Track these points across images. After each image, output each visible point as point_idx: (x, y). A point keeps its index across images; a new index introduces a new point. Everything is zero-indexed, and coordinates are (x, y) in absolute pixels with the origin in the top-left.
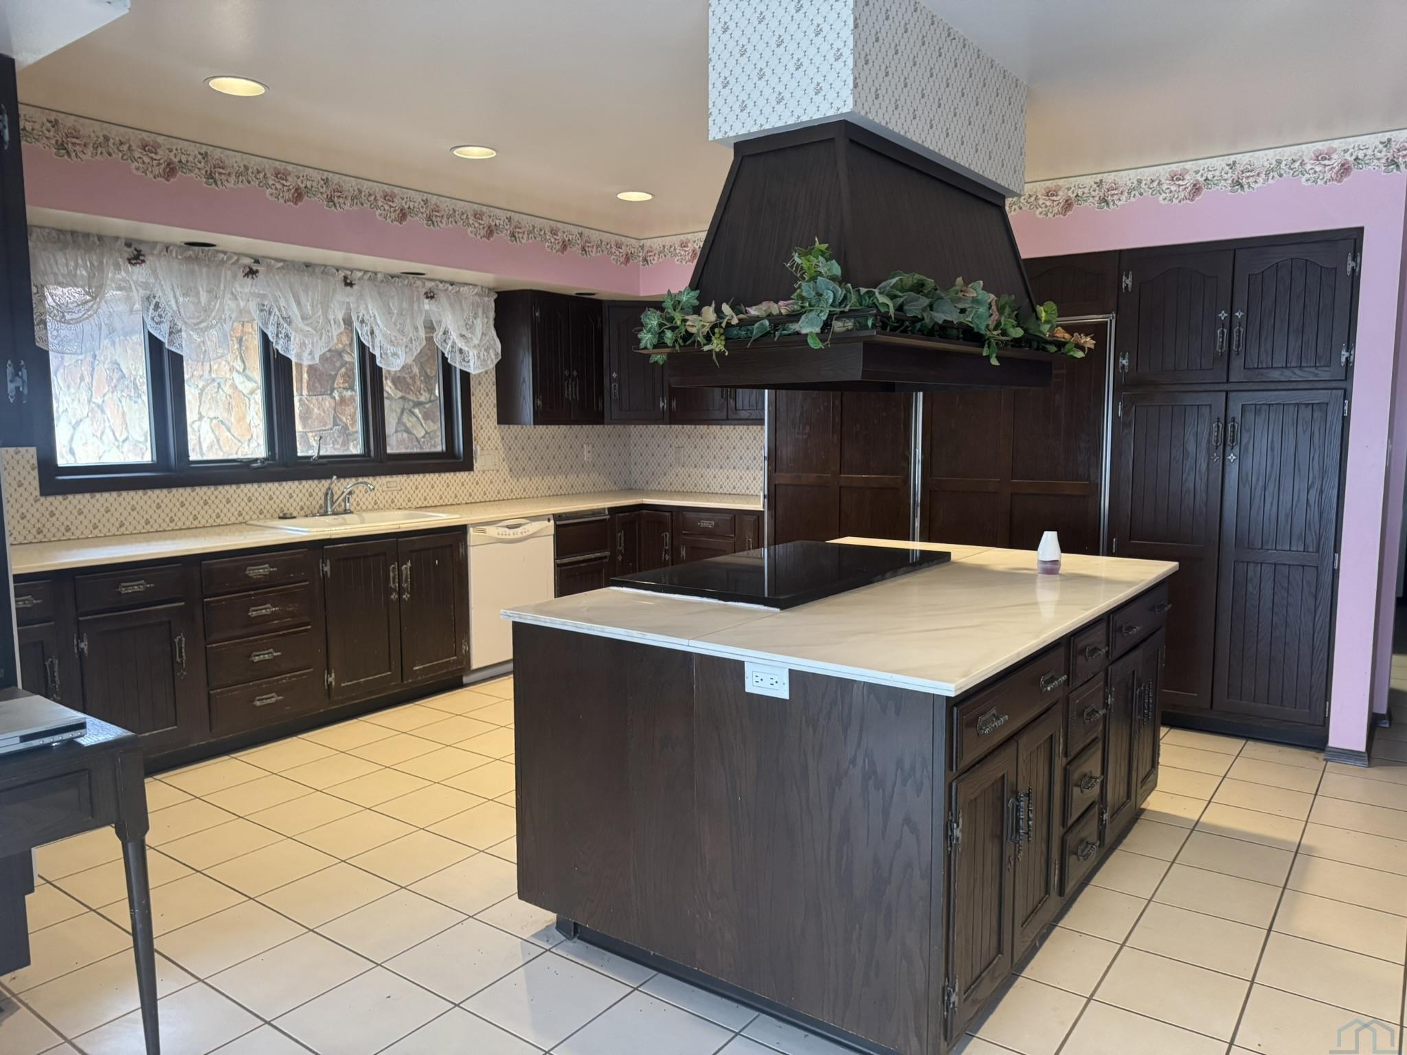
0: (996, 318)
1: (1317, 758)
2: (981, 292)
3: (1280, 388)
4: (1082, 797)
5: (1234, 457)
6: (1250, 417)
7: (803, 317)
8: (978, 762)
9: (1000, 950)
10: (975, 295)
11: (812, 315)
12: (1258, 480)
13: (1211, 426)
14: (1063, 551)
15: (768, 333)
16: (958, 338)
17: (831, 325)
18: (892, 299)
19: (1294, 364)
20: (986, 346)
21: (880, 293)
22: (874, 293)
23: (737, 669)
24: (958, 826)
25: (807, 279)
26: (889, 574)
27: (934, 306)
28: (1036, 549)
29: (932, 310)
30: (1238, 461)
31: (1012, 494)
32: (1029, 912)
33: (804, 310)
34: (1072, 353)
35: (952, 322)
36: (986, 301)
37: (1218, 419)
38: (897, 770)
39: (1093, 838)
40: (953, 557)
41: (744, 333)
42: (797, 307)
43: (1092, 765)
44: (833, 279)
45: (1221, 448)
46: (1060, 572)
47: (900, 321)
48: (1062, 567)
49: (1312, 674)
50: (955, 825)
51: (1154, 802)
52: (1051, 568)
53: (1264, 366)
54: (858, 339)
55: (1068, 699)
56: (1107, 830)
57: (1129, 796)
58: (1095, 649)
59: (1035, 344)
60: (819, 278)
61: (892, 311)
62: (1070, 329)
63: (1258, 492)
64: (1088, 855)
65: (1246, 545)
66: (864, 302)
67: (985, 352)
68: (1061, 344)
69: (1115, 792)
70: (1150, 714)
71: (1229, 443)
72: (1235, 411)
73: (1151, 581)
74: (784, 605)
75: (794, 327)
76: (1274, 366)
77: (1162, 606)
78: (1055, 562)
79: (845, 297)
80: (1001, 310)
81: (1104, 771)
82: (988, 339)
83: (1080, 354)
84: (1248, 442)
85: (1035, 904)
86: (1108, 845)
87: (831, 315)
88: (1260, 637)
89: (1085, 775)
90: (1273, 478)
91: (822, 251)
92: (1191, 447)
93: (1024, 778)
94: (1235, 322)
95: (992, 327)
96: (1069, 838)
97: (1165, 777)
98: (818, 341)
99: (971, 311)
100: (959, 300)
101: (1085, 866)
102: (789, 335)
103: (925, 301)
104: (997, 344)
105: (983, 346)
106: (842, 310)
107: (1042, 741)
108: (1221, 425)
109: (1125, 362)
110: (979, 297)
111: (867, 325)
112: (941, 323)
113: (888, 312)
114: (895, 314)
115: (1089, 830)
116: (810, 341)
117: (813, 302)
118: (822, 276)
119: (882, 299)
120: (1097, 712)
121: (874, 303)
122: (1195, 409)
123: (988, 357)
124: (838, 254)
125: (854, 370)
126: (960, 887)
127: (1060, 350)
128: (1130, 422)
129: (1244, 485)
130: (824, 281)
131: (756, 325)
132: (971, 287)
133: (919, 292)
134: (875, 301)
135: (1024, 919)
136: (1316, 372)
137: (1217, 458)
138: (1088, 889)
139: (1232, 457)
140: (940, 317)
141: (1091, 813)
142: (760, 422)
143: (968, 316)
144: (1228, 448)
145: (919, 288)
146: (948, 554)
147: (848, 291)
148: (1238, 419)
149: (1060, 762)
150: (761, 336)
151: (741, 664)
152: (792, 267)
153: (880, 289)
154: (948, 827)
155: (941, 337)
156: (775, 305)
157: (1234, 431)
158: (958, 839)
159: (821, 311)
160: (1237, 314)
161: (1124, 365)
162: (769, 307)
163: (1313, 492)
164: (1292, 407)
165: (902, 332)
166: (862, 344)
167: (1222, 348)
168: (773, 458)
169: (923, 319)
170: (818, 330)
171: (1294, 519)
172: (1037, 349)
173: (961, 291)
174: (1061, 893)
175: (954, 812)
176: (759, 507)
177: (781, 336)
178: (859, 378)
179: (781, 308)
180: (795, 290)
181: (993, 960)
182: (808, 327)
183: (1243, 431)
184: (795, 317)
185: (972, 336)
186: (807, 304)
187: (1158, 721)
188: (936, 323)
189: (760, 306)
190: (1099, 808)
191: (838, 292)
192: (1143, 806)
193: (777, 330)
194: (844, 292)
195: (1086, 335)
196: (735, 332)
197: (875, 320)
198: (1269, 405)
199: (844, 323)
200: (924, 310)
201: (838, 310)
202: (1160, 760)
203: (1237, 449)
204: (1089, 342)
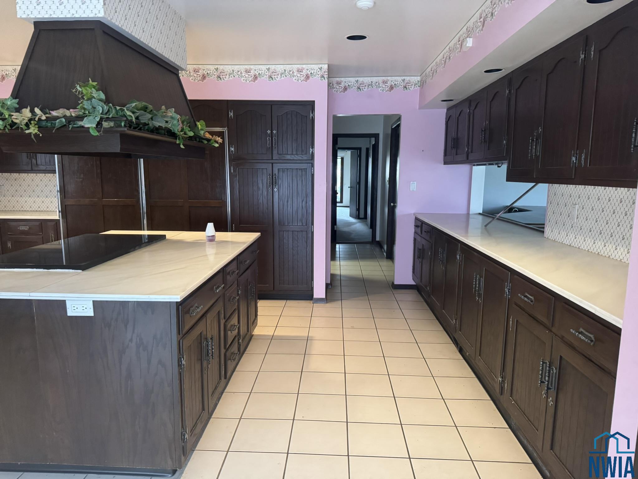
0: (181, 126)
1: (310, 303)
2: (174, 114)
3: (290, 162)
4: (231, 335)
5: (276, 190)
6: (281, 173)
7: (85, 118)
8: (190, 329)
9: (203, 409)
10: (171, 115)
11: (91, 118)
12: (285, 198)
13: (267, 177)
14: (216, 231)
15: (65, 125)
16: (165, 134)
17: (102, 124)
18: (133, 113)
19: (295, 153)
20: (178, 139)
21: (127, 110)
22: (124, 110)
23: (62, 304)
24: (184, 359)
25: (86, 99)
26: (137, 248)
27: (153, 118)
28: (205, 231)
29: (152, 120)
30: (278, 191)
31: (189, 206)
32: (214, 389)
33: (86, 115)
34: (213, 144)
35: (162, 126)
36: (177, 118)
37: (270, 174)
38: (153, 340)
39: (236, 351)
40: (167, 237)
41: (49, 124)
42: (81, 113)
43: (234, 321)
44: (101, 100)
45: (271, 186)
46: (215, 240)
47: (138, 124)
48: (216, 238)
49: (307, 272)
50: (182, 359)
51: (257, 331)
52: (212, 239)
53: (285, 153)
54: (117, 132)
55: (224, 294)
56: (241, 347)
57: (248, 331)
58: (234, 272)
59: (198, 140)
60: (93, 99)
61: (134, 120)
62: (212, 133)
63: (286, 203)
64: (235, 359)
65: (282, 225)
66: (119, 114)
67: (178, 142)
68: (209, 140)
69: (243, 330)
70: (254, 295)
71: (274, 184)
72: (276, 171)
73: (252, 241)
74: (84, 268)
75: (81, 123)
76: (288, 153)
77: (256, 251)
78: (213, 236)
79: (109, 111)
80: (183, 122)
81: (239, 322)
82: (178, 136)
83: (217, 145)
84: (281, 183)
85: (216, 385)
86: (241, 352)
87: (101, 119)
88: (289, 259)
89: (232, 325)
90: (290, 197)
91: (94, 86)
92: (260, 186)
93: (209, 332)
94: (273, 135)
95: (180, 130)
96: (227, 354)
97: (261, 320)
98: (96, 131)
99: (170, 122)
100: (165, 116)
101: (234, 363)
102: (78, 127)
103: (150, 116)
104: (182, 138)
105: (176, 139)
106: (108, 116)
107: (215, 314)
108: (271, 177)
109: (233, 149)
110: (173, 116)
111: (121, 125)
112: (157, 126)
113: (132, 120)
114: (135, 121)
115: (235, 349)
116: (91, 131)
117: (91, 111)
118: (95, 98)
119: (129, 113)
120: (236, 298)
121: (124, 114)
122: (261, 170)
123: (179, 144)
124: (102, 88)
125: (116, 147)
126: (186, 386)
127: (208, 143)
128: (236, 175)
129: (280, 201)
130: (96, 101)
131: (58, 121)
132: (169, 111)
133: (146, 111)
134: (125, 113)
135: (212, 393)
136: (302, 156)
137: (270, 190)
138: (234, 373)
139: (275, 190)
140: (157, 124)
141: (235, 341)
142: (54, 172)
143: (169, 124)
144: (274, 186)
145: (145, 109)
146: (165, 236)
147: (110, 107)
148: (277, 175)
149: (223, 322)
150: (60, 127)
151: (64, 302)
152: (76, 92)
153: (126, 108)
154: (179, 361)
155: (157, 133)
156: (68, 111)
157: (275, 179)
158: (184, 365)
159: (96, 116)
160: (274, 132)
161: (232, 151)
162: (64, 112)
163: (304, 203)
164: (295, 170)
165: (138, 129)
166: (119, 134)
167: (269, 145)
168: (63, 191)
169: (148, 124)
170: (94, 126)
171: (298, 214)
172: (199, 142)
173: (165, 112)
174: (225, 378)
175: (181, 353)
176: (57, 218)
177: (73, 127)
178: (119, 151)
179: (72, 113)
180: (79, 104)
181: (201, 414)
182: (89, 123)
183: (279, 179)
184: (81, 118)
185: (171, 134)
186: (87, 112)
187: (257, 297)
188: (155, 127)
189: (58, 111)
190: (238, 338)
191: (104, 107)
192: (253, 334)
193: (70, 124)
194: (108, 108)
195: (219, 137)
196: (44, 124)
197: (125, 123)
198: (287, 169)
199: (109, 123)
200: (149, 120)
201: (105, 116)
202: (258, 314)
203: (277, 187)
204: (220, 140)
